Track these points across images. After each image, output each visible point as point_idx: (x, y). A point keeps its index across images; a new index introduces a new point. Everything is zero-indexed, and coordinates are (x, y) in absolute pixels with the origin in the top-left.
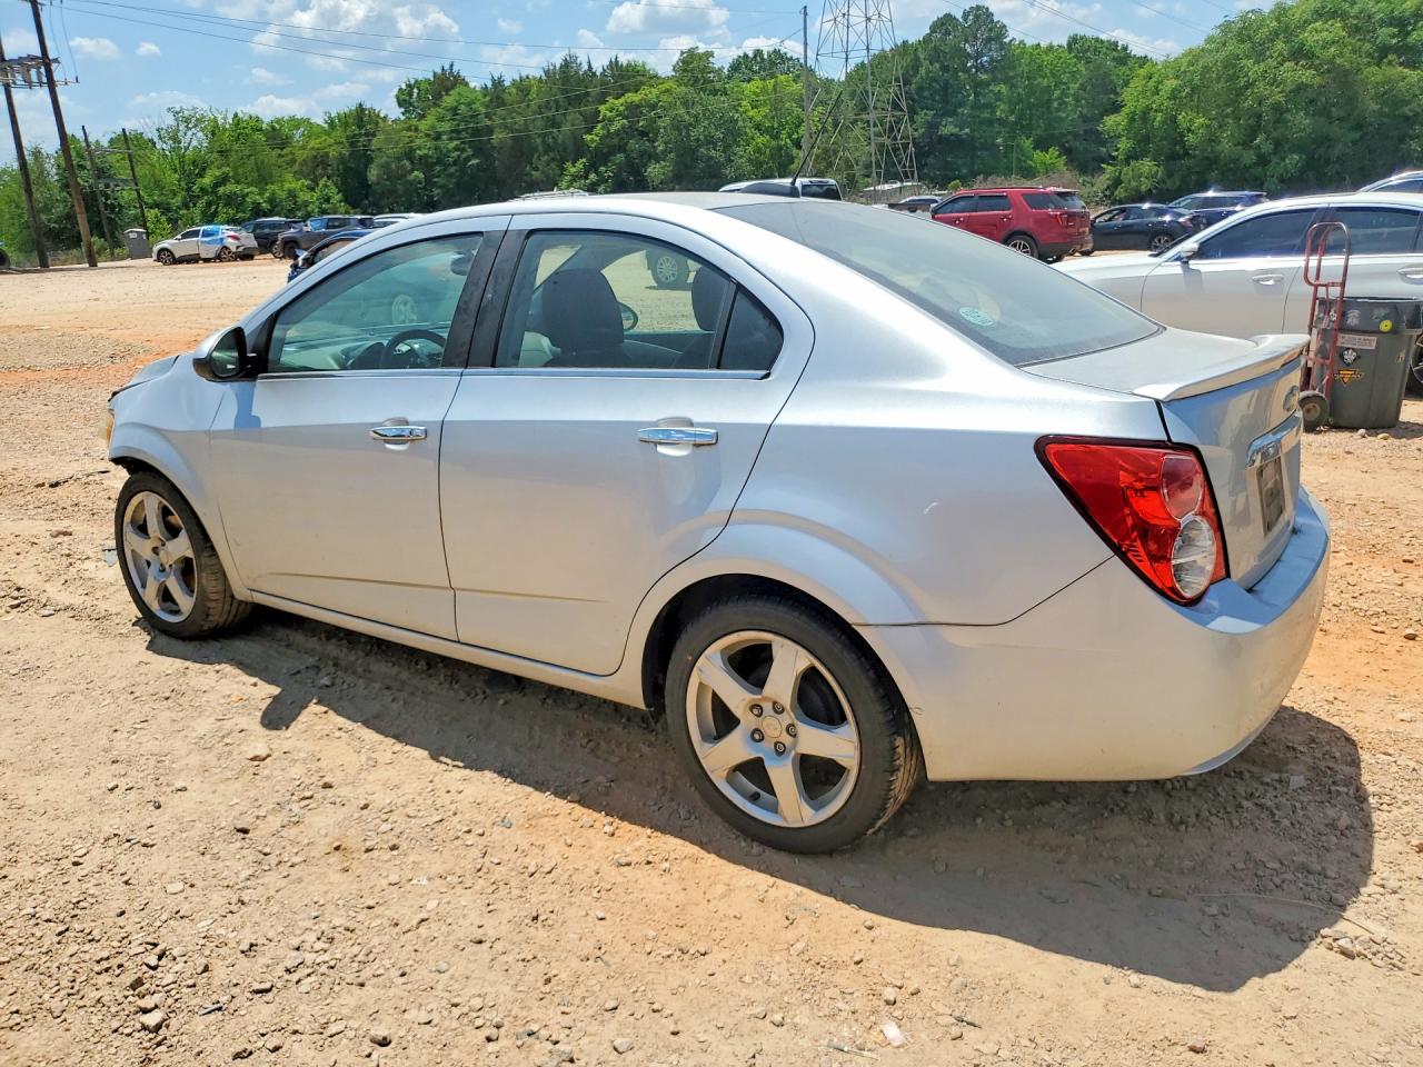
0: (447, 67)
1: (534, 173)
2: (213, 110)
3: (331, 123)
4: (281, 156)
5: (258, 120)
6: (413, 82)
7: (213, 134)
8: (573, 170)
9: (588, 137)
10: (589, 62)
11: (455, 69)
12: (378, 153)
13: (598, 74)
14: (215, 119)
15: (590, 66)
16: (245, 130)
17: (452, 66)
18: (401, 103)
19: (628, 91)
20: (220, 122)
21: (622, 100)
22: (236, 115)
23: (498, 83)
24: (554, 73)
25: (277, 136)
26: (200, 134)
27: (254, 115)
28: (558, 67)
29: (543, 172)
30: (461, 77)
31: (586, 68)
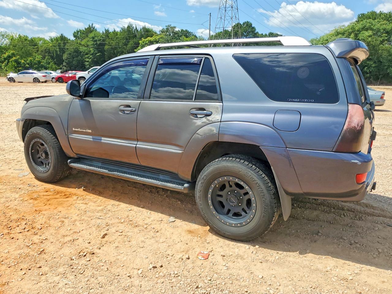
2: (12, 33)
3: (52, 40)
4: (34, 48)
5: (27, 37)
6: (79, 30)
7: (12, 40)
9: (136, 50)
10: (136, 27)
11: (94, 26)
12: (67, 50)
13: (139, 30)
14: (13, 36)
15: (136, 28)
16: (23, 40)
17: (92, 25)
18: (75, 36)
19: (149, 36)
20: (14, 36)
21: (147, 39)
22: (19, 35)
23: (107, 31)
25: (33, 43)
26: (7, 40)
27: (25, 35)
28: (126, 28)
30: (95, 28)
31: (135, 28)
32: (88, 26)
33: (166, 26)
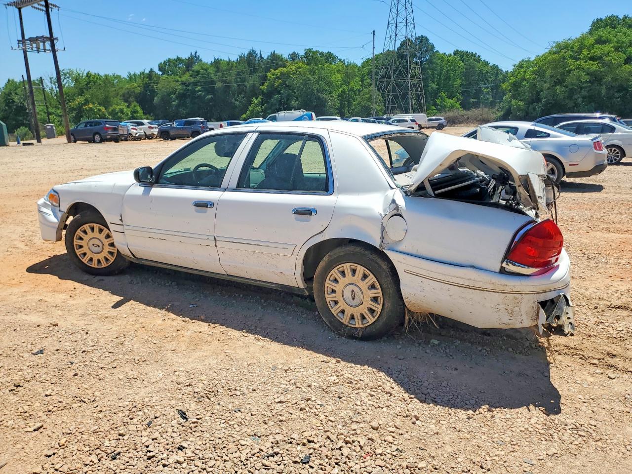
0: (193, 54)
1: (236, 102)
7: (76, 80)
8: (256, 101)
9: (262, 87)
10: (261, 54)
11: (197, 55)
13: (265, 58)
17: (196, 53)
19: (281, 67)
21: (278, 71)
23: (218, 61)
24: (244, 57)
28: (246, 55)
29: (240, 102)
30: (200, 58)
31: (259, 56)
32: (190, 56)
33: (305, 50)
